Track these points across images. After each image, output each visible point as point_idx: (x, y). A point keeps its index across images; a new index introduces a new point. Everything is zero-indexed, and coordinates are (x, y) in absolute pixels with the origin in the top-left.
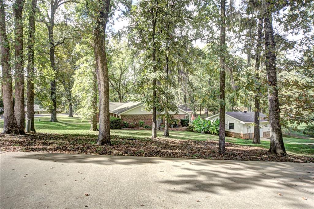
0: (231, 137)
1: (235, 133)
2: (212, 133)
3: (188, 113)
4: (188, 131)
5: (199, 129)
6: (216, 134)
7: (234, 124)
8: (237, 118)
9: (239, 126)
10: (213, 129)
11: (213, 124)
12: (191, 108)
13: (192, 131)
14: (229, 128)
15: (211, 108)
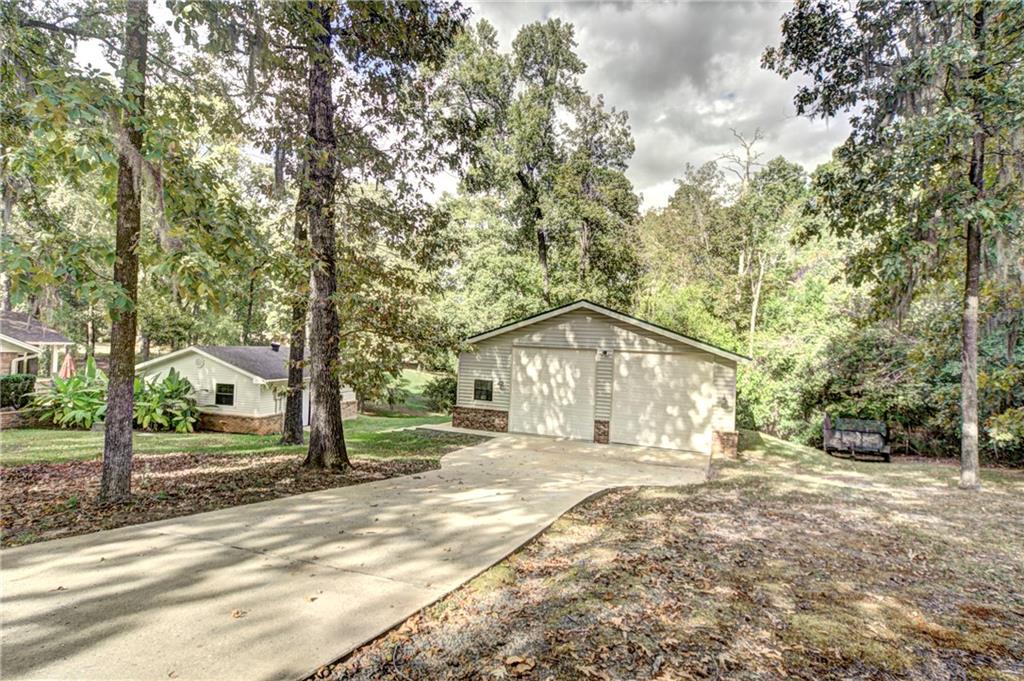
0: (222, 432)
1: (235, 418)
2: (145, 425)
3: (34, 349)
4: (19, 428)
5: (80, 414)
6: (160, 426)
7: (232, 387)
8: (243, 368)
9: (249, 394)
10: (149, 411)
11: (151, 389)
12: (64, 328)
13: (50, 425)
14: (214, 403)
15: (161, 334)
